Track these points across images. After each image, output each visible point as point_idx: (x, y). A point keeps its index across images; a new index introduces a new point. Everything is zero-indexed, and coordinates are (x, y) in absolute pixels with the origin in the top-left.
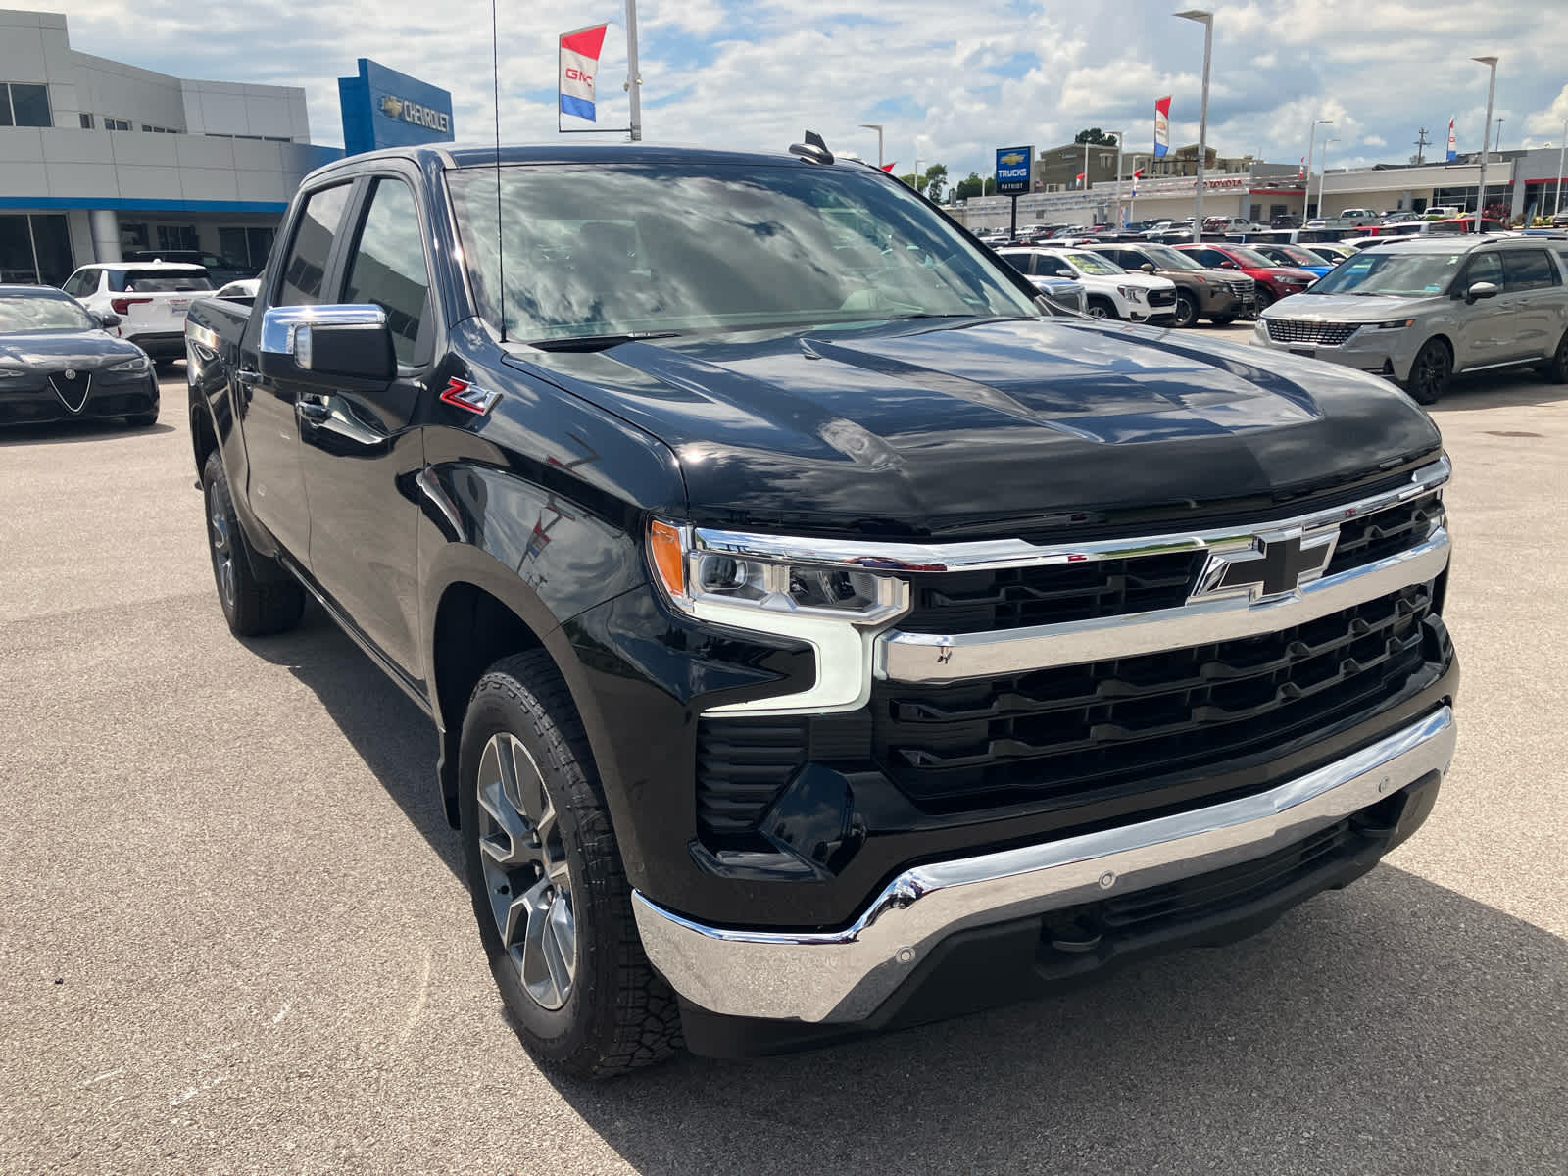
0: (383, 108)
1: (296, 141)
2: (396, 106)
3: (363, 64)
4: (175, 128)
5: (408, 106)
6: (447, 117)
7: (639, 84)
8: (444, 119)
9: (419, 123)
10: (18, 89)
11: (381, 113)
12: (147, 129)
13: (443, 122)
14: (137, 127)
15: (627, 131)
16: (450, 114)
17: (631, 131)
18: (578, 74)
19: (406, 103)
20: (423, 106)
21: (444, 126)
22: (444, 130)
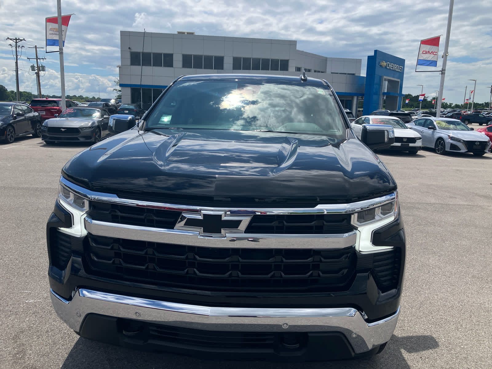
0: (380, 64)
1: (356, 75)
2: (384, 64)
3: (376, 51)
4: (323, 71)
5: (389, 64)
6: (402, 67)
7: (447, 55)
8: (401, 68)
9: (392, 69)
10: (272, 60)
11: (379, 66)
12: (315, 71)
13: (400, 69)
14: (313, 71)
15: (440, 71)
16: (404, 66)
17: (442, 71)
18: (427, 52)
19: (388, 63)
20: (394, 64)
21: (401, 70)
22: (401, 71)
